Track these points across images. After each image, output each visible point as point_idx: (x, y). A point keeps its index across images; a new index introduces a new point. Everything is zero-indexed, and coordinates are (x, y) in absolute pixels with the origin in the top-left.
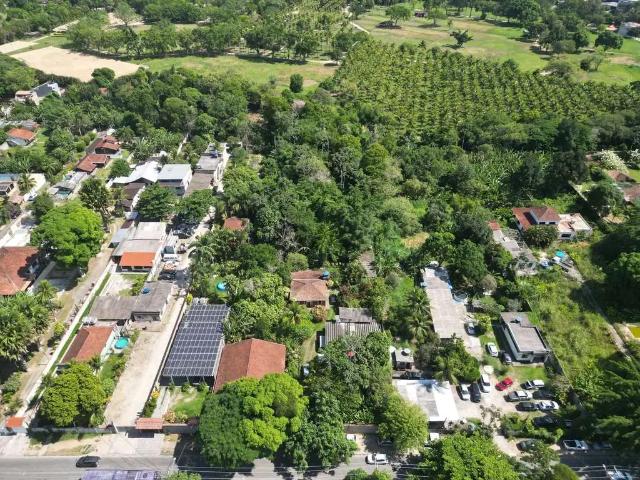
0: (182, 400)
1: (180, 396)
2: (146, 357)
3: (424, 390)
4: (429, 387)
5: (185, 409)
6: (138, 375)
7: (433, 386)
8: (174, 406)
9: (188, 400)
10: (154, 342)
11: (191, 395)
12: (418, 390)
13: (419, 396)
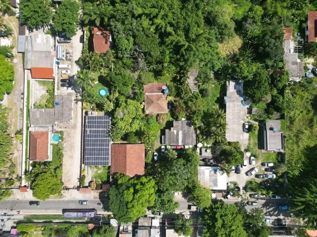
0: (96, 172)
1: (95, 170)
2: (72, 147)
3: (213, 172)
4: (215, 171)
5: (99, 176)
6: (72, 157)
7: (218, 170)
8: (94, 175)
9: (99, 172)
10: (74, 137)
11: (100, 169)
12: (210, 172)
13: (210, 176)
